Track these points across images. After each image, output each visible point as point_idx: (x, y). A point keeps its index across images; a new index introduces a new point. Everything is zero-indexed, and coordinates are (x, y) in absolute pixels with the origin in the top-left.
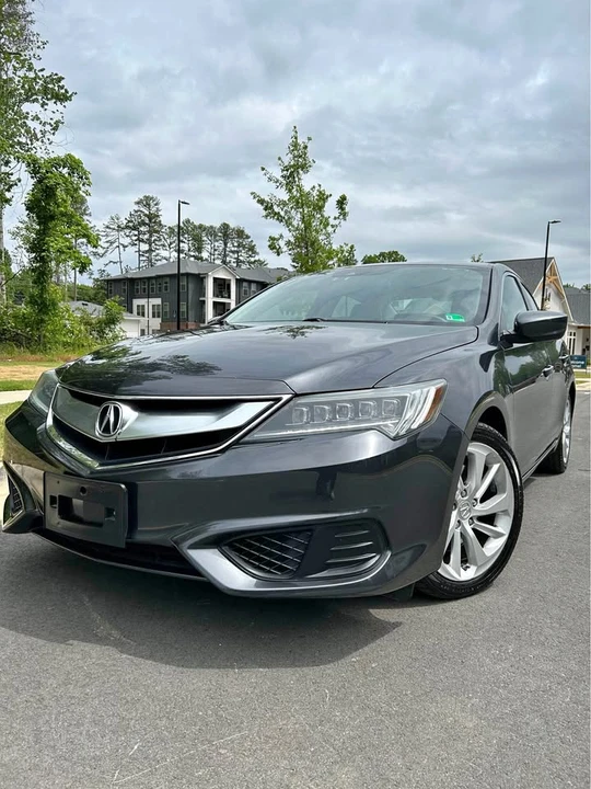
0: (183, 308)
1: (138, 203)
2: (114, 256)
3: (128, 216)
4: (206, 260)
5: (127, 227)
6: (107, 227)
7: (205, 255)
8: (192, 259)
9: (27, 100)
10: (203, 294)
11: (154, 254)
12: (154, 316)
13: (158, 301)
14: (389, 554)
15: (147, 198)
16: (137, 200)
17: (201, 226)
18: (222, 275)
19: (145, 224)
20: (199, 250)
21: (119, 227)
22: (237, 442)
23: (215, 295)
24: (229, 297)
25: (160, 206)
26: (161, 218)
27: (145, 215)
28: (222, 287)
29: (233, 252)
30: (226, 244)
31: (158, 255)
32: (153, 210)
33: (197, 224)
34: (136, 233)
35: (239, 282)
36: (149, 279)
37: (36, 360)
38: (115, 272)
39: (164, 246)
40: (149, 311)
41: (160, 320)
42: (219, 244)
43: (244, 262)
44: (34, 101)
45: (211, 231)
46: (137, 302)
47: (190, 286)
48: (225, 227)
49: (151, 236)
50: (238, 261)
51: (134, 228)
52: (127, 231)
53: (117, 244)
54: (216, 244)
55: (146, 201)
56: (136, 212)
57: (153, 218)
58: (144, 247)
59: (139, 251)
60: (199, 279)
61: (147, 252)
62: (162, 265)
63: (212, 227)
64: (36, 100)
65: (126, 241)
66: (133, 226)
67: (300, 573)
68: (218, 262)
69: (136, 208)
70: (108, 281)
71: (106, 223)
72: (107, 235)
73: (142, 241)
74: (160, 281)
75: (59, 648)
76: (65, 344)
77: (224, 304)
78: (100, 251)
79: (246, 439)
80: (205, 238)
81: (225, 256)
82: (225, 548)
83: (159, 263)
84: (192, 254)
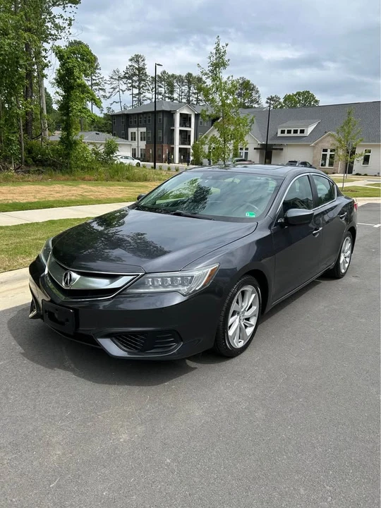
0: (160, 134)
1: (131, 60)
2: (115, 97)
3: (125, 69)
4: (176, 99)
5: (125, 77)
6: (112, 78)
7: (175, 96)
8: (167, 99)
9: (53, 5)
10: (173, 125)
11: (142, 96)
12: (141, 140)
13: (144, 130)
14: (182, 343)
15: (137, 56)
16: (130, 58)
17: (173, 76)
18: (185, 111)
19: (136, 75)
20: (172, 92)
21: (119, 77)
22: (119, 294)
23: (181, 125)
24: (190, 127)
25: (145, 62)
26: (146, 70)
27: (136, 68)
28: (185, 119)
29: (195, 94)
30: (189, 88)
31: (144, 96)
32: (141, 65)
33: (170, 74)
34: (131, 81)
35: (197, 116)
36: (138, 114)
37: (65, 180)
38: (117, 109)
39: (148, 90)
40: (138, 136)
41: (145, 142)
42: (185, 88)
43: (201, 100)
44: (58, 5)
45: (180, 79)
46: (131, 130)
47: (165, 119)
48: (190, 75)
49: (140, 83)
50: (198, 100)
51: (129, 78)
52: (125, 80)
53: (118, 89)
54: (183, 88)
55: (137, 59)
56: (130, 66)
57: (141, 70)
58: (136, 91)
59: (132, 94)
60: (170, 115)
61: (137, 94)
62: (147, 105)
63: (180, 76)
64: (59, 5)
65: (124, 87)
66: (128, 76)
67: (143, 350)
68: (184, 101)
69: (130, 63)
70: (112, 116)
71: (111, 75)
72: (111, 83)
73: (134, 87)
74: (145, 115)
75: (49, 370)
76: (83, 168)
77: (187, 131)
78: (108, 95)
79: (124, 292)
80: (176, 84)
81: (189, 96)
82: (113, 338)
83: (145, 103)
84: (167, 95)
